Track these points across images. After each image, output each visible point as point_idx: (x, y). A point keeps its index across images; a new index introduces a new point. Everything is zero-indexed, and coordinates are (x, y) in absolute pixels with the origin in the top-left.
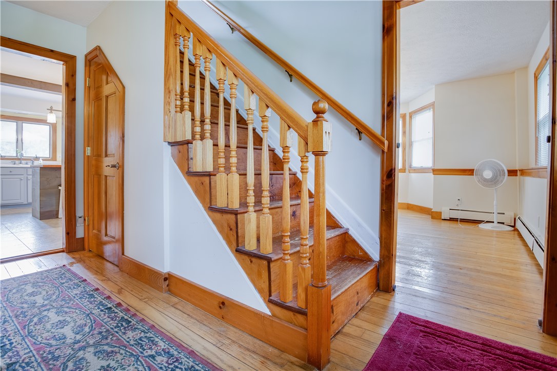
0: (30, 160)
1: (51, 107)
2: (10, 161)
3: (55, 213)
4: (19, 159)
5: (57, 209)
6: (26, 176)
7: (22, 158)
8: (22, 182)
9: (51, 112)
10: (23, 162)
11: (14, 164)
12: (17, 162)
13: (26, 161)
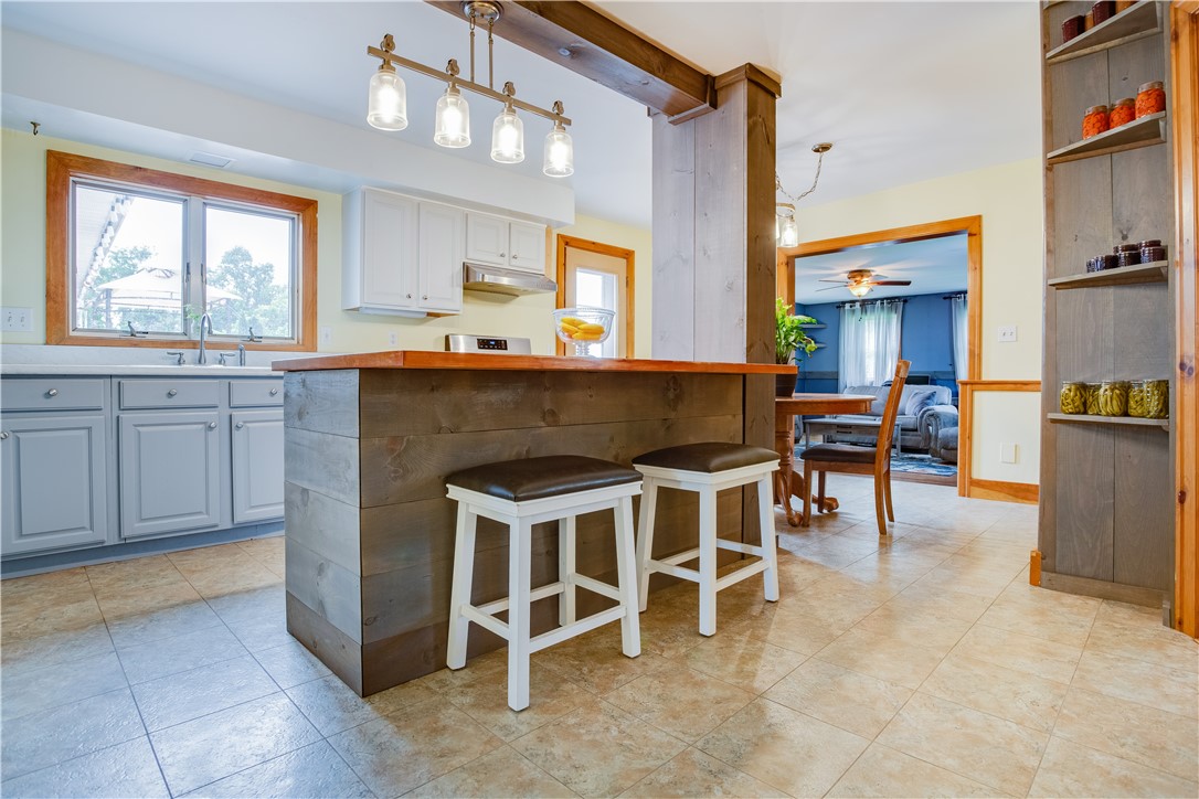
0: (234, 347)
1: (389, 42)
2: (163, 352)
3: (430, 639)
4: (194, 345)
5: (441, 619)
6: (226, 412)
7: (206, 338)
8: (213, 435)
9: (386, 66)
10: (208, 353)
11: (179, 363)
12: (189, 354)
13: (217, 353)
